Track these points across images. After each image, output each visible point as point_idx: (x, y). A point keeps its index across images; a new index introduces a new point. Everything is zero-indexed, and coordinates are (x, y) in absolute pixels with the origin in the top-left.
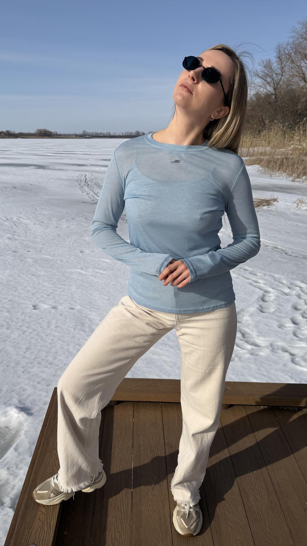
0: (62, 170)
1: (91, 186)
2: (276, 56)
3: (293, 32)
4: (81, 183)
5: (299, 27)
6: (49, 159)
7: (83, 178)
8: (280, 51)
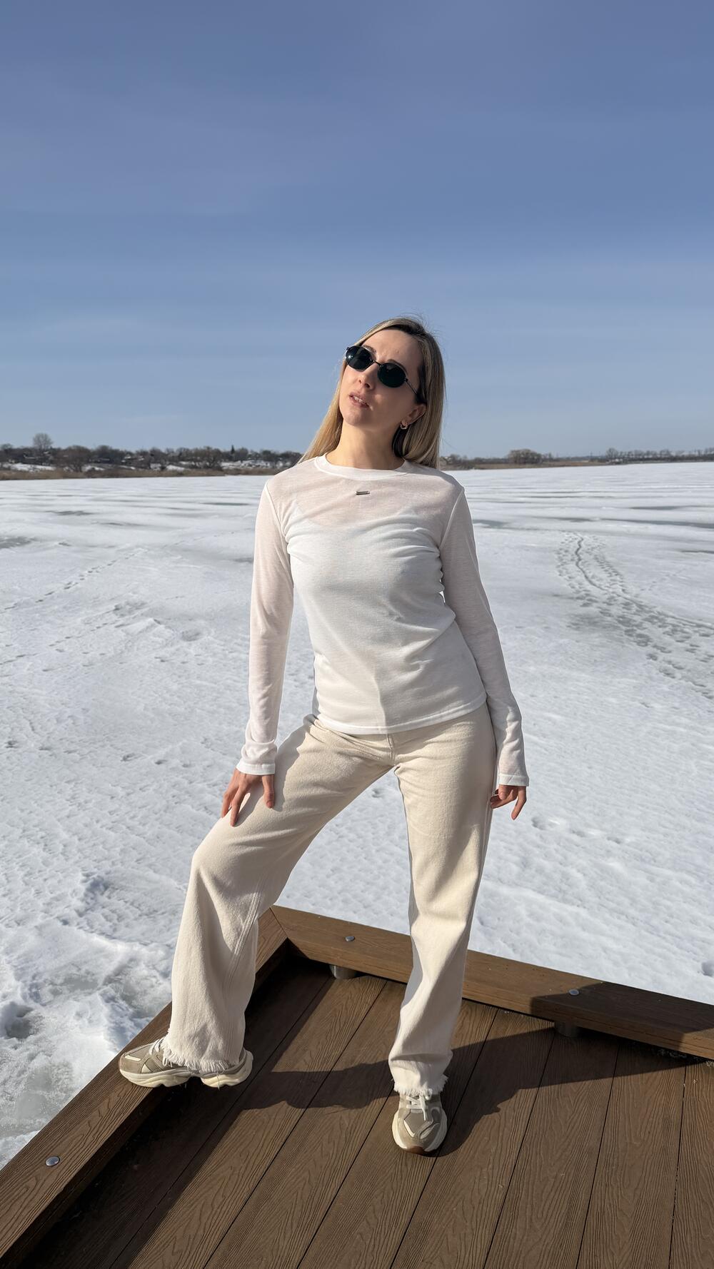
0: (536, 529)
1: (583, 563)
4: (564, 556)
6: (515, 508)
7: (575, 545)
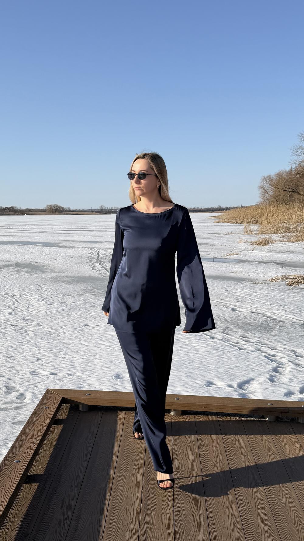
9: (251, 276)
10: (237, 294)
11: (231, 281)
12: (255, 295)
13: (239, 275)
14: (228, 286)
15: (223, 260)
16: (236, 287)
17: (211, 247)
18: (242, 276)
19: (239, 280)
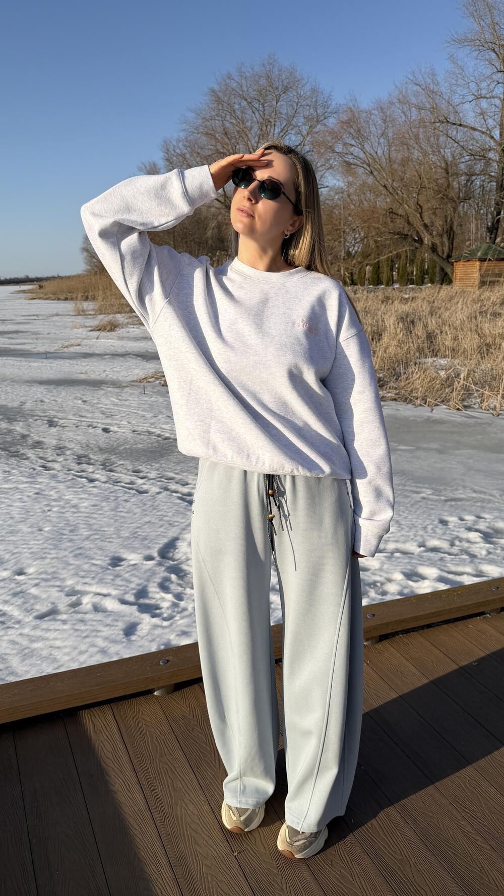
2: (163, 157)
3: (185, 123)
5: (191, 116)
8: (168, 151)
9: (111, 376)
10: (100, 406)
11: (84, 386)
12: (127, 404)
13: (93, 376)
14: (84, 395)
15: (60, 355)
16: (95, 395)
17: (35, 336)
18: (98, 378)
19: (96, 384)
